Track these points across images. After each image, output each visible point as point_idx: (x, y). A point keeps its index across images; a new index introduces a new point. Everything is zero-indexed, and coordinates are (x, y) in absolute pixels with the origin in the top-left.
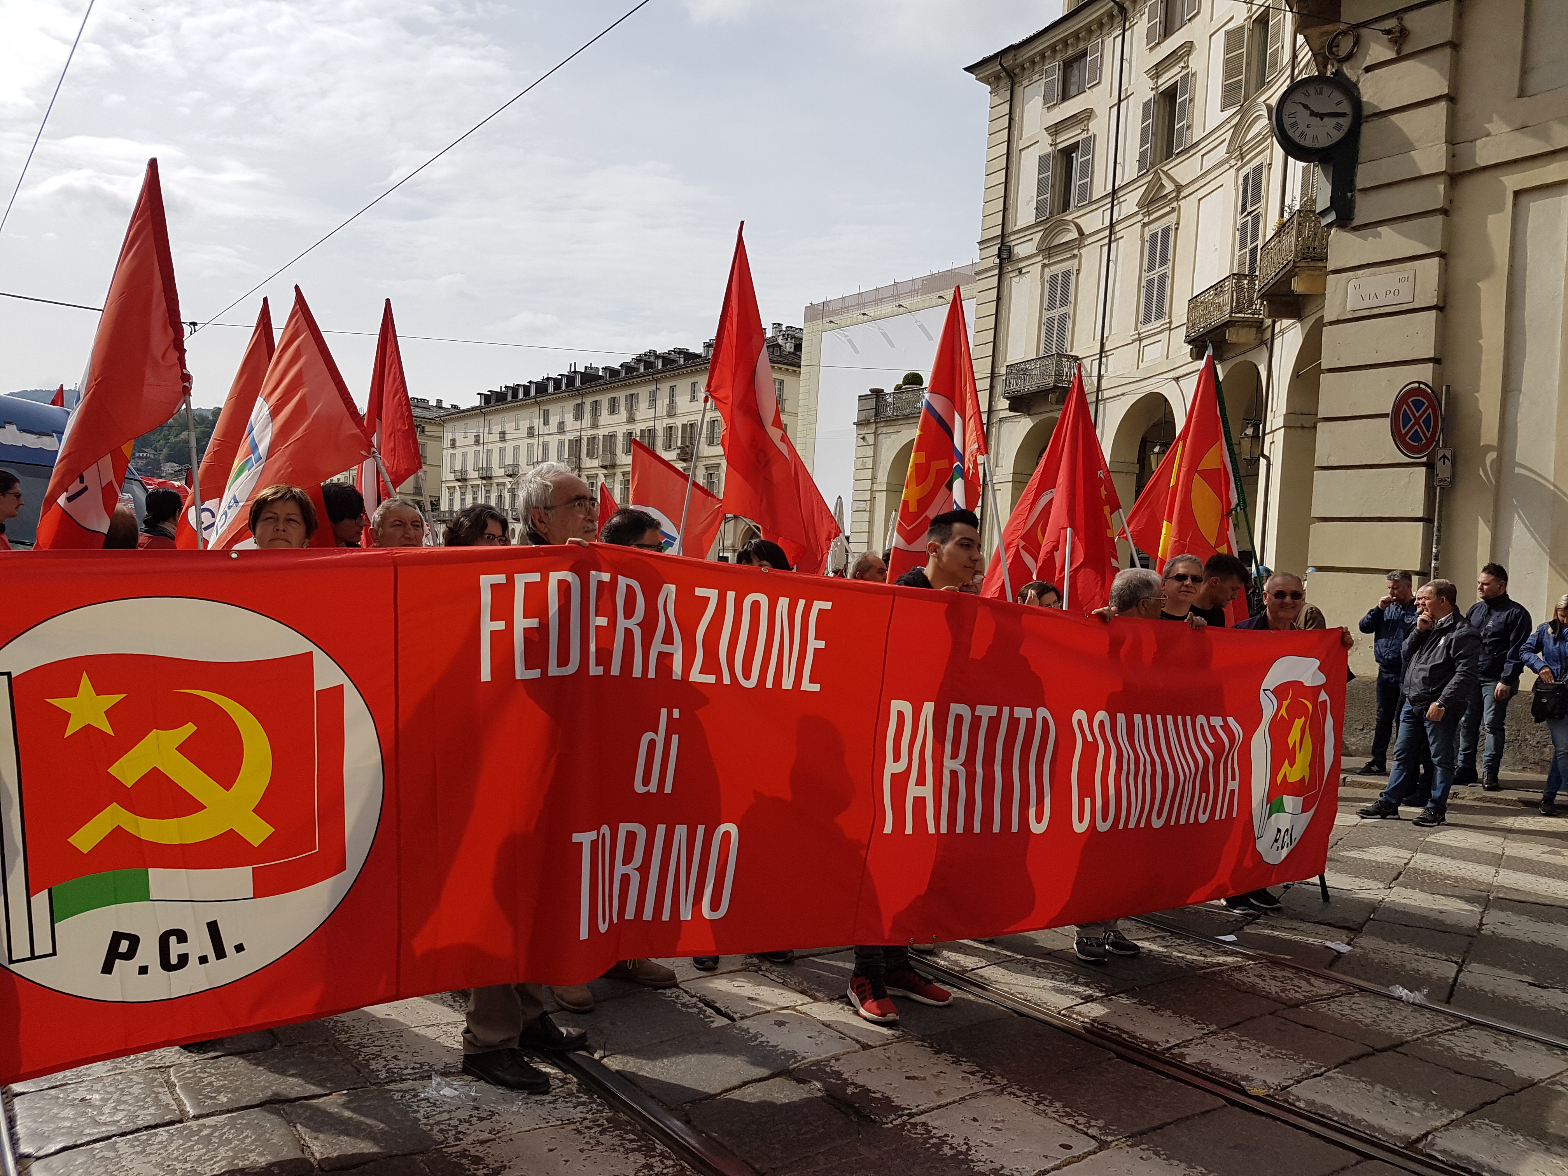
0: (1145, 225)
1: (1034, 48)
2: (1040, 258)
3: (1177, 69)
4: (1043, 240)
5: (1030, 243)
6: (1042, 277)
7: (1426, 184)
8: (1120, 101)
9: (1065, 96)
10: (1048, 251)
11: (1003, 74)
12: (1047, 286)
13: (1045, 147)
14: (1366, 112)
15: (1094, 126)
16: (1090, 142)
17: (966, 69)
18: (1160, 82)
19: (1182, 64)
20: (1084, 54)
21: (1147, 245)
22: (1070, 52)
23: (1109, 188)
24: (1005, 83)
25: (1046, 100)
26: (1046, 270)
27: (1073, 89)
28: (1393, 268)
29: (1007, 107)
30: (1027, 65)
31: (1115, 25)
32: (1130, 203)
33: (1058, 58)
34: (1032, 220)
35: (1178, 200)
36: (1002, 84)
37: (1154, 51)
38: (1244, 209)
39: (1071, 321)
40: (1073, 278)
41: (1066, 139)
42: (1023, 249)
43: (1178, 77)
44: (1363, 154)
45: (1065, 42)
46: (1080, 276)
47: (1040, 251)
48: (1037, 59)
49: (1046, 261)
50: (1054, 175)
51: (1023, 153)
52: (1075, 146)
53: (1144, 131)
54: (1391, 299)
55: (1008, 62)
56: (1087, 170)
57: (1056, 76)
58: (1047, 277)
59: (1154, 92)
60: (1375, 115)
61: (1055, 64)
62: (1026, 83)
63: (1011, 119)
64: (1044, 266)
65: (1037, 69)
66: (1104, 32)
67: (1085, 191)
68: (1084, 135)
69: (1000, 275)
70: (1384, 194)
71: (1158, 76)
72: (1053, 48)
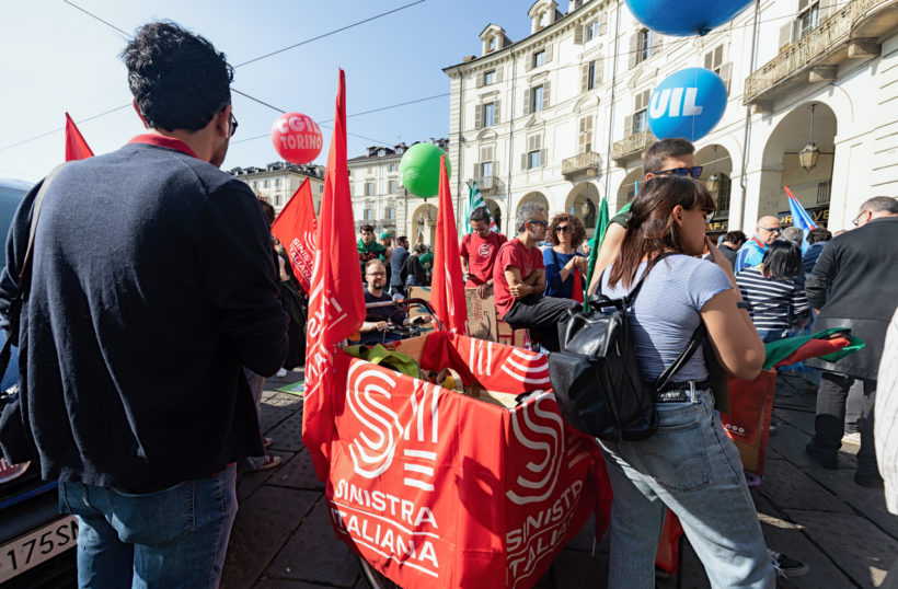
0: (528, 134)
2: (478, 142)
3: (542, 79)
4: (478, 135)
5: (473, 136)
6: (479, 149)
8: (513, 89)
9: (485, 84)
10: (480, 138)
11: (458, 73)
12: (481, 152)
13: (477, 102)
15: (499, 97)
16: (498, 103)
18: (532, 84)
19: (544, 78)
20: (495, 70)
21: (529, 141)
22: (488, 69)
23: (509, 119)
24: (459, 77)
25: (477, 85)
26: (481, 146)
27: (488, 83)
29: (460, 85)
30: (469, 71)
31: (510, 61)
32: (520, 125)
33: (482, 70)
34: (473, 128)
35: (544, 126)
36: (457, 77)
37: (529, 72)
38: (582, 130)
40: (493, 150)
41: (488, 100)
42: (469, 138)
43: (543, 82)
45: (486, 65)
46: (497, 150)
47: (477, 139)
48: (473, 69)
49: (481, 143)
50: (482, 113)
51: (468, 103)
52: (491, 103)
53: (526, 101)
55: (460, 68)
56: (497, 112)
57: (482, 77)
58: (481, 149)
59: (529, 87)
61: (481, 72)
62: (468, 78)
63: (461, 90)
65: (472, 74)
66: (504, 63)
67: (496, 120)
68: (496, 100)
69: (460, 146)
71: (531, 81)
72: (481, 67)
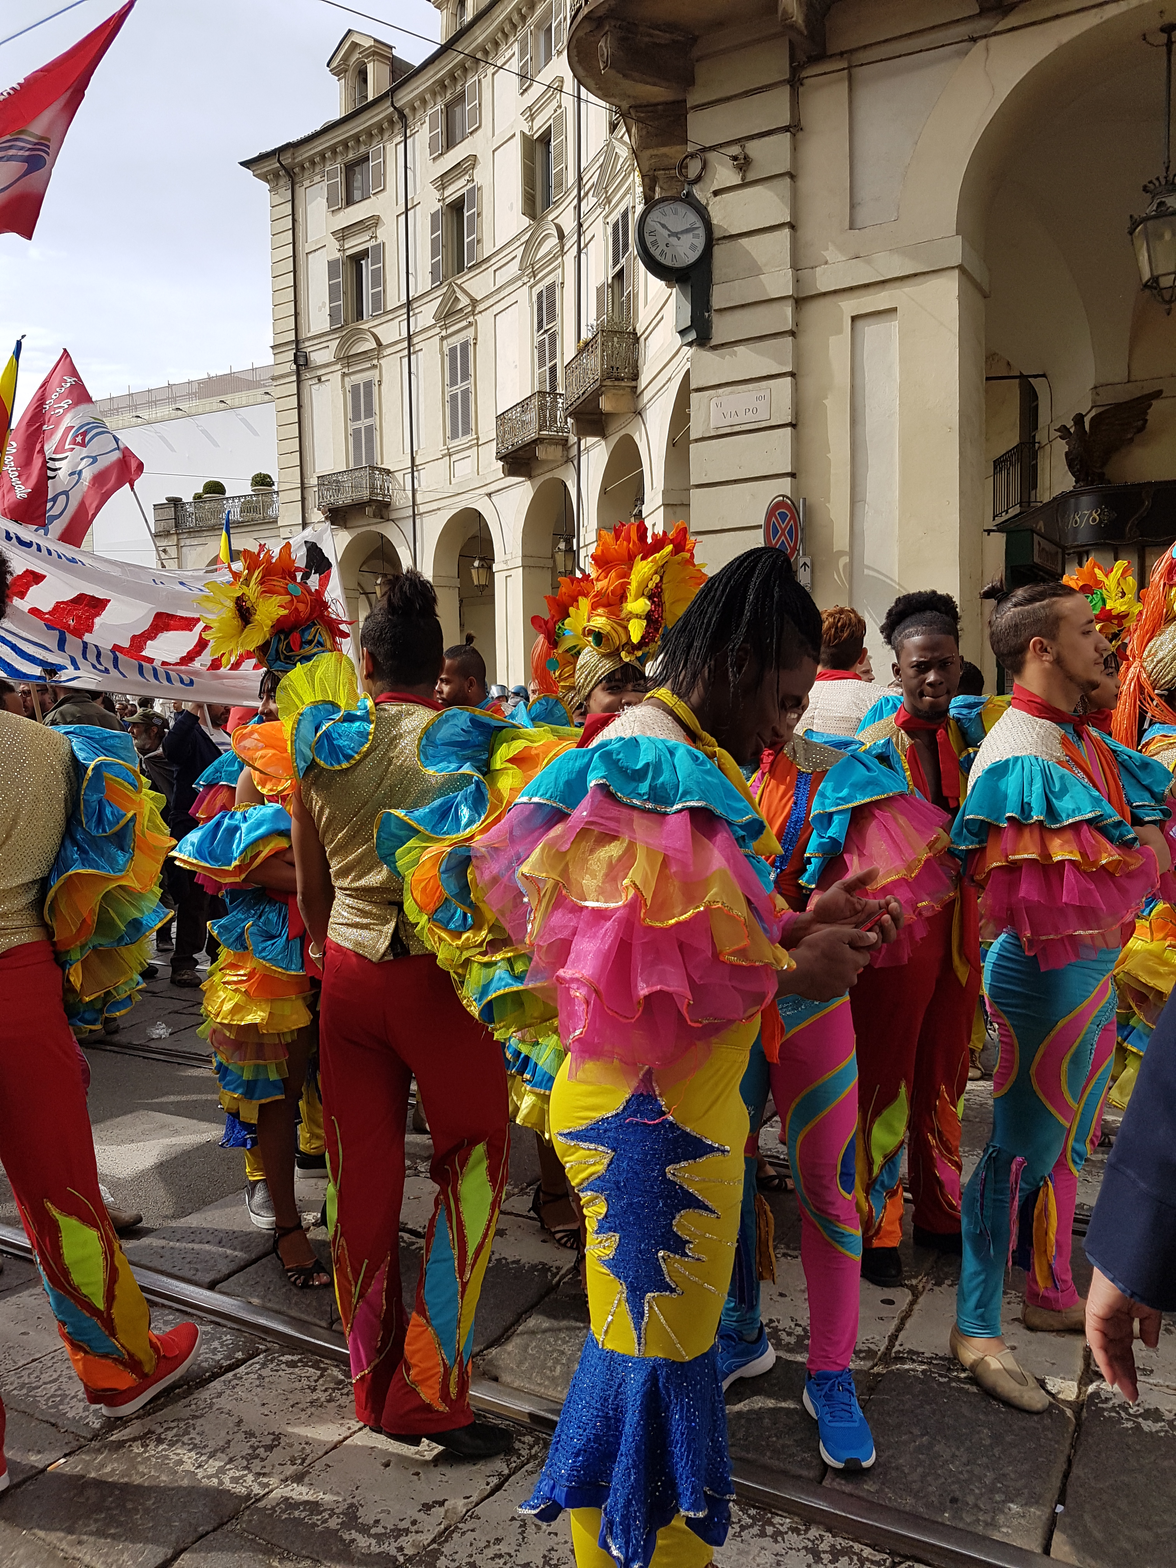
0: (443, 339)
1: (314, 148)
2: (338, 367)
3: (462, 182)
4: (340, 347)
5: (327, 350)
6: (343, 386)
7: (775, 306)
8: (407, 210)
9: (350, 202)
10: (347, 359)
11: (282, 173)
12: (349, 396)
13: (333, 252)
14: (717, 234)
15: (382, 234)
16: (380, 250)
17: (242, 164)
18: (446, 194)
19: (467, 177)
20: (366, 159)
21: (447, 359)
22: (351, 155)
23: (404, 299)
24: (284, 181)
25: (330, 202)
26: (347, 379)
27: (357, 194)
28: (750, 386)
29: (289, 205)
30: (307, 165)
31: (396, 131)
32: (426, 315)
33: (339, 160)
34: (326, 327)
35: (474, 315)
36: (282, 182)
37: (438, 162)
38: (540, 326)
39: (378, 433)
40: (375, 389)
41: (355, 244)
42: (319, 357)
43: (464, 190)
44: (717, 275)
45: (345, 144)
46: (382, 387)
47: (339, 359)
48: (317, 159)
49: (346, 370)
50: (345, 281)
51: (310, 256)
52: (364, 254)
53: (434, 242)
54: (750, 417)
55: (287, 159)
56: (378, 278)
57: (339, 179)
58: (348, 387)
59: (441, 203)
60: (725, 238)
61: (338, 165)
62: (307, 183)
63: (294, 220)
64: (344, 375)
65: (317, 171)
66: (386, 137)
67: (378, 300)
68: (373, 243)
69: (299, 382)
70: (739, 315)
71: (443, 187)
72: (333, 149)
